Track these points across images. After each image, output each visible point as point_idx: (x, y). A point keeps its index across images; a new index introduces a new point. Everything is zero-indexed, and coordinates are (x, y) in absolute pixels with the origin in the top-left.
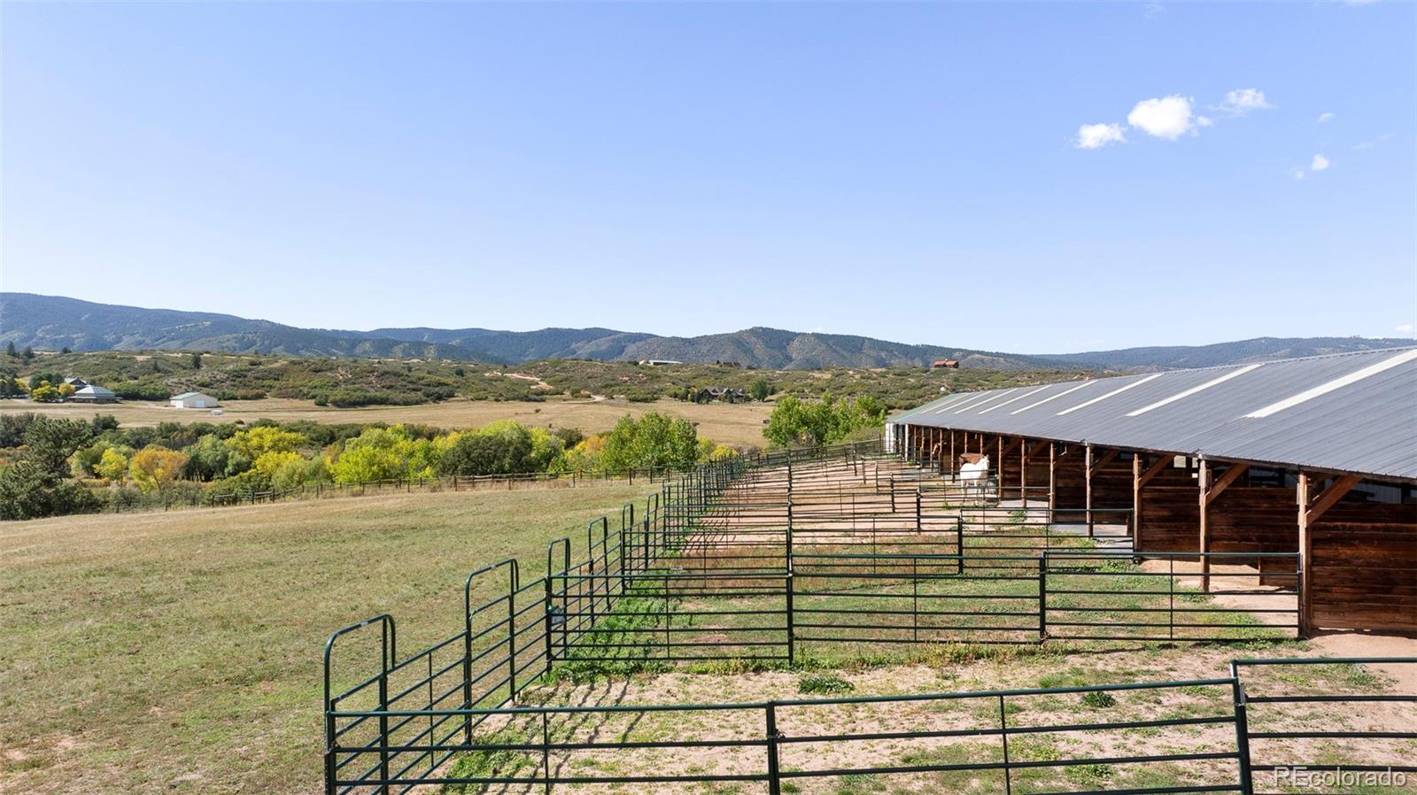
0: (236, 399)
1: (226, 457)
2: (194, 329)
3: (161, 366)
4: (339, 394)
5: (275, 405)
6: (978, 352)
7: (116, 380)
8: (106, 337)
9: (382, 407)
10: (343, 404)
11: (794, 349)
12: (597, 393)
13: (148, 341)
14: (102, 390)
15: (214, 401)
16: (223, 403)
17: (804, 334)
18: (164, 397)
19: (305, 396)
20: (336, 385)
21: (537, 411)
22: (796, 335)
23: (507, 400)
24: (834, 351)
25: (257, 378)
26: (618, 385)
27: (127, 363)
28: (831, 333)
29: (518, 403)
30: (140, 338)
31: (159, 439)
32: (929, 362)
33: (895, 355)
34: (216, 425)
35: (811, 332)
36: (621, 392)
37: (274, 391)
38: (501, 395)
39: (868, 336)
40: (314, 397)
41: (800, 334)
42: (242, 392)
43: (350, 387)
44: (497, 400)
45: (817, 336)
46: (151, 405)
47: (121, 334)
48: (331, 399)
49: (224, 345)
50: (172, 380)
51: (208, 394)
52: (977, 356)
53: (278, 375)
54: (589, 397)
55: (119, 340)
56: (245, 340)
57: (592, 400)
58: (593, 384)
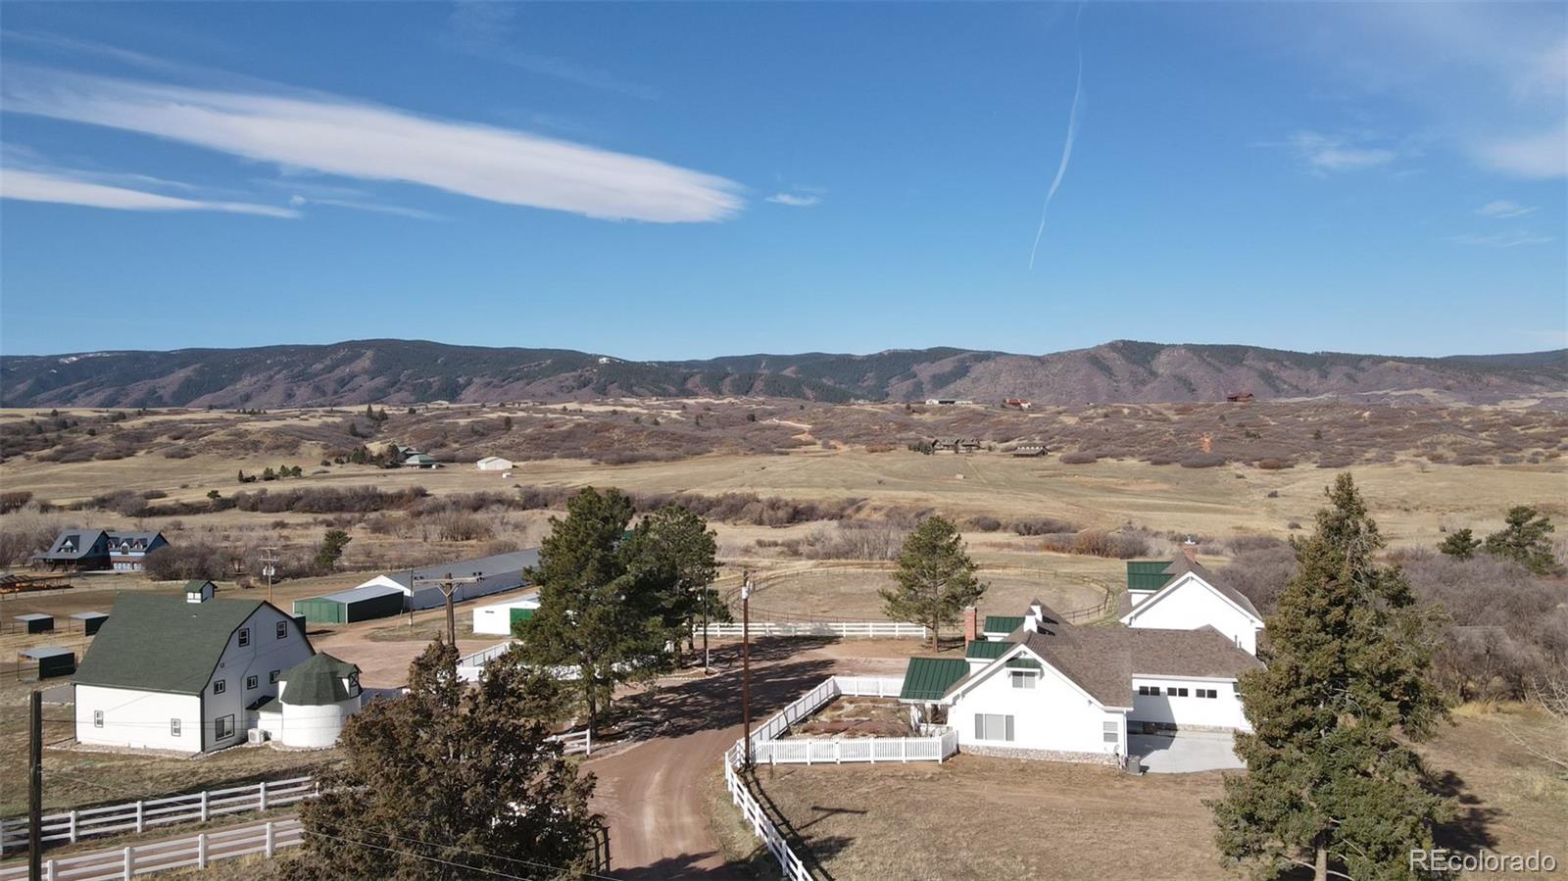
2: (537, 368)
3: (478, 429)
6: (1394, 359)
8: (460, 379)
11: (1161, 363)
12: (845, 443)
13: (495, 381)
14: (426, 457)
17: (1174, 346)
19: (584, 457)
21: (763, 468)
22: (1162, 347)
23: (755, 454)
24: (1209, 364)
26: (868, 434)
28: (1207, 343)
30: (489, 380)
33: (1286, 366)
35: (1182, 343)
36: (865, 442)
39: (1253, 345)
40: (591, 456)
41: (1169, 346)
45: (1190, 348)
46: (461, 467)
52: (1391, 363)
54: (835, 448)
55: (469, 383)
56: (583, 378)
57: (833, 451)
58: (847, 433)
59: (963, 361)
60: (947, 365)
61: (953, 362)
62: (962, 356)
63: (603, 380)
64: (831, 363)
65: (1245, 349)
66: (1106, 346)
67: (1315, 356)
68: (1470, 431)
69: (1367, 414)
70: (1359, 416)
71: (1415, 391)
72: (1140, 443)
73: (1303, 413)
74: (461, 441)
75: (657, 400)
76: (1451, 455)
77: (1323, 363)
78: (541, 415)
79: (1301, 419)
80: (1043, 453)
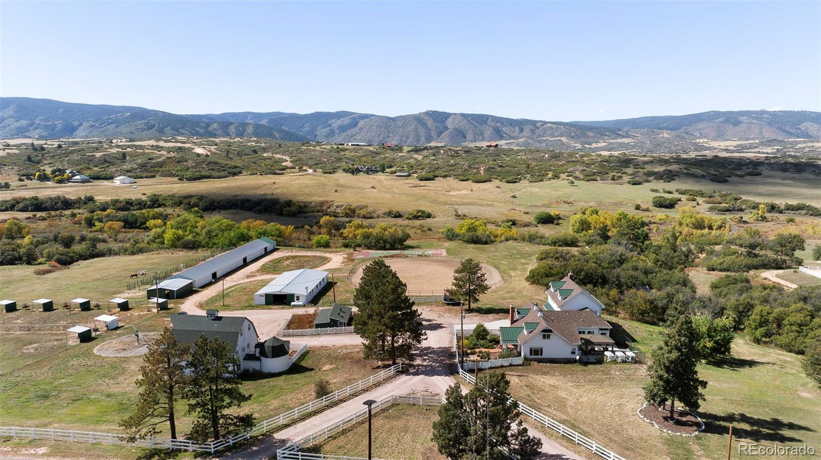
0: (143, 178)
1: (137, 220)
2: (121, 118)
3: (107, 159)
4: (189, 174)
5: (160, 181)
6: (550, 123)
7: (89, 168)
9: (209, 180)
10: (191, 179)
11: (450, 123)
12: (310, 168)
13: (97, 125)
14: (84, 177)
15: (133, 180)
16: (137, 180)
17: (455, 114)
18: (110, 178)
19: (173, 175)
20: (188, 169)
21: (274, 183)
22: (450, 115)
23: (266, 174)
24: (471, 123)
25: (152, 167)
26: (321, 163)
27: (91, 158)
28: (470, 113)
29: (271, 176)
30: (93, 124)
31: (112, 207)
32: (523, 129)
33: (505, 126)
34: (134, 199)
35: (459, 113)
36: (321, 168)
37: (159, 173)
38: (264, 172)
39: (491, 114)
40: (177, 176)
41: (453, 114)
42: (145, 174)
43: (194, 170)
44: (261, 175)
45: (463, 115)
46: (105, 183)
47: (82, 121)
48: (185, 177)
49: (138, 127)
50: (113, 169)
51: (130, 177)
52: (549, 125)
53: (161, 165)
54: (306, 170)
55: (81, 125)
56: (149, 124)
57: (306, 173)
58: (311, 162)
59: (355, 118)
60: (346, 121)
61: (349, 119)
62: (354, 116)
63: (161, 125)
64: (286, 118)
65: (487, 117)
66: (423, 113)
67: (517, 121)
68: (588, 164)
69: (546, 156)
70: (544, 156)
71: (559, 138)
72: (453, 170)
73: (520, 154)
74: (99, 166)
75: (197, 139)
76: (582, 176)
77: (520, 124)
78: (141, 151)
79: (519, 157)
80: (409, 175)
